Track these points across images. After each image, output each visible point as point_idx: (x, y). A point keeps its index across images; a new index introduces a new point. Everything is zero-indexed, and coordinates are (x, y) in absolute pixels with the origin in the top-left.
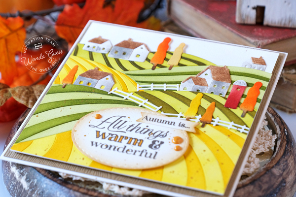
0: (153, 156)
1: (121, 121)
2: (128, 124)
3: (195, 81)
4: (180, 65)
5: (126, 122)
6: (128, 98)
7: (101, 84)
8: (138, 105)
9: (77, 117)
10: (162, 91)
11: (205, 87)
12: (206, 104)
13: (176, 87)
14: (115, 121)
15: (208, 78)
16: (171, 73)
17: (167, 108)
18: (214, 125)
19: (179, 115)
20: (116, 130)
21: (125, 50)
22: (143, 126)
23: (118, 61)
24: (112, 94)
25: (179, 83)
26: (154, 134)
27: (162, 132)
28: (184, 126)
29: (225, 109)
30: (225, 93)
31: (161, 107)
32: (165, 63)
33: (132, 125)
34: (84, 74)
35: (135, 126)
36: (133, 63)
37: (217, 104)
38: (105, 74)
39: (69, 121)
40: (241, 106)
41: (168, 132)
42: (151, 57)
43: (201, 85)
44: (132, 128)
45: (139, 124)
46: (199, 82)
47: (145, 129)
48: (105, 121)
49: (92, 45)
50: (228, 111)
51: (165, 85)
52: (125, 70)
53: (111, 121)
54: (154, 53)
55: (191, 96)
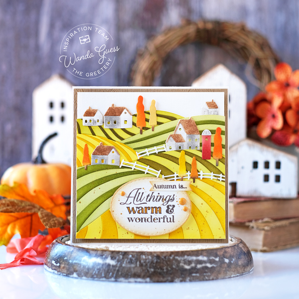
0: (172, 220)
1: (139, 193)
2: (145, 195)
3: (175, 139)
4: (159, 123)
5: (143, 193)
6: (135, 168)
7: (111, 158)
8: (144, 173)
10: (155, 154)
11: (184, 143)
12: (190, 160)
13: (164, 148)
14: (136, 195)
15: (182, 132)
16: (156, 134)
17: (165, 171)
18: (201, 179)
19: (175, 175)
20: (139, 202)
21: (114, 118)
22: (156, 194)
23: (112, 130)
24: (123, 167)
25: (163, 143)
26: (165, 200)
27: (170, 196)
28: (183, 188)
29: (203, 161)
30: (199, 145)
31: (160, 171)
32: (148, 125)
33: (148, 196)
34: (94, 152)
35: (150, 195)
36: (124, 130)
37: (197, 158)
38: (110, 148)
39: (103, 200)
40: (213, 155)
41: (174, 195)
42: (135, 120)
43: (180, 142)
44: (149, 197)
45: (153, 193)
46: (177, 138)
47: (158, 196)
48: (129, 197)
49: (88, 118)
50: (206, 163)
51: (155, 148)
52: (122, 139)
53: (133, 195)
54: (135, 115)
55: (177, 155)
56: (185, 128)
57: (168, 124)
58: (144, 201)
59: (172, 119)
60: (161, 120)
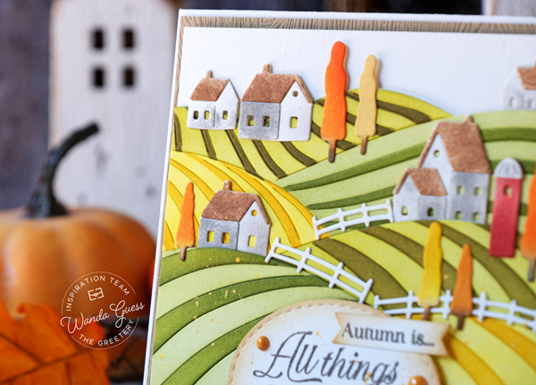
1: (306, 347)
2: (320, 355)
3: (418, 184)
4: (381, 131)
5: (315, 348)
6: (306, 267)
7: (247, 232)
8: (326, 283)
9: (229, 343)
10: (360, 227)
11: (442, 199)
12: (454, 254)
13: (384, 210)
14: (296, 352)
15: (441, 163)
16: (369, 164)
17: (385, 284)
18: (480, 319)
19: (409, 300)
20: (303, 376)
21: (266, 109)
22: (347, 355)
23: (258, 145)
24: (274, 261)
25: (386, 193)
26: (372, 376)
27: (386, 367)
28: (423, 343)
29: (492, 261)
30: (483, 208)
31: (370, 281)
32: (353, 134)
33: (328, 358)
34: (208, 209)
35: (334, 356)
36: (288, 146)
37: (472, 249)
38: (248, 201)
39: (217, 358)
40: (522, 243)
41: (397, 364)
42: (320, 116)
43: (432, 194)
44: (330, 363)
45: (341, 350)
46: (426, 182)
47: (352, 363)
48: (277, 355)
49: (201, 106)
50: (499, 267)
51: (363, 208)
52: (280, 174)
53: (288, 350)
54: (321, 103)
55: (421, 235)
56: (451, 150)
57: (407, 135)
58: (316, 373)
59: (419, 118)
60: (387, 119)
